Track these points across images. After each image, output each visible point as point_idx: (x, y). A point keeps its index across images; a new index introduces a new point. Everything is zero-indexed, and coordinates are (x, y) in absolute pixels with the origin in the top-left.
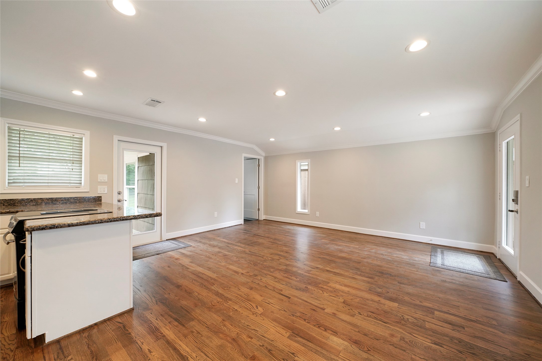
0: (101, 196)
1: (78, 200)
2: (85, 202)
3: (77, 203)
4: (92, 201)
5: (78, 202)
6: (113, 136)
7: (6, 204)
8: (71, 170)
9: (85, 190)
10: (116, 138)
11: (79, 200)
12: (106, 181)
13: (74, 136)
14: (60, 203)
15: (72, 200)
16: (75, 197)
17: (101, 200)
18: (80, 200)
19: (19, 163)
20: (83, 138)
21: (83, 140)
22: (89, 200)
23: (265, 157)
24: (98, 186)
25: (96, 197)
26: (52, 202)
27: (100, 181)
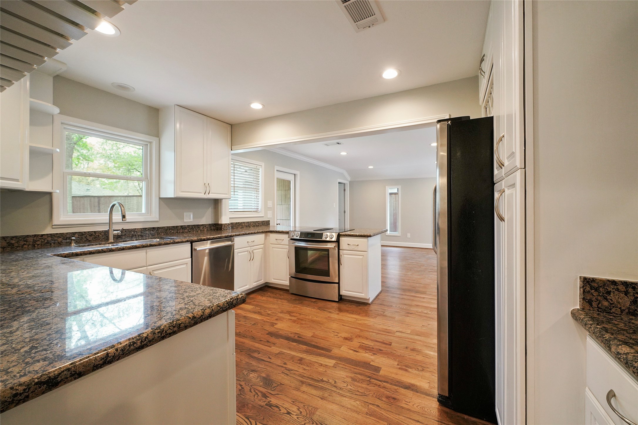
3: (259, 226)
6: (274, 166)
8: (255, 198)
9: (262, 215)
10: (277, 168)
12: (271, 207)
13: (257, 168)
15: (257, 224)
16: (258, 221)
17: (269, 224)
18: (260, 224)
19: (234, 192)
20: (260, 169)
21: (260, 171)
22: (264, 224)
23: (350, 182)
24: (268, 212)
25: (267, 221)
26: (249, 225)
27: (268, 207)
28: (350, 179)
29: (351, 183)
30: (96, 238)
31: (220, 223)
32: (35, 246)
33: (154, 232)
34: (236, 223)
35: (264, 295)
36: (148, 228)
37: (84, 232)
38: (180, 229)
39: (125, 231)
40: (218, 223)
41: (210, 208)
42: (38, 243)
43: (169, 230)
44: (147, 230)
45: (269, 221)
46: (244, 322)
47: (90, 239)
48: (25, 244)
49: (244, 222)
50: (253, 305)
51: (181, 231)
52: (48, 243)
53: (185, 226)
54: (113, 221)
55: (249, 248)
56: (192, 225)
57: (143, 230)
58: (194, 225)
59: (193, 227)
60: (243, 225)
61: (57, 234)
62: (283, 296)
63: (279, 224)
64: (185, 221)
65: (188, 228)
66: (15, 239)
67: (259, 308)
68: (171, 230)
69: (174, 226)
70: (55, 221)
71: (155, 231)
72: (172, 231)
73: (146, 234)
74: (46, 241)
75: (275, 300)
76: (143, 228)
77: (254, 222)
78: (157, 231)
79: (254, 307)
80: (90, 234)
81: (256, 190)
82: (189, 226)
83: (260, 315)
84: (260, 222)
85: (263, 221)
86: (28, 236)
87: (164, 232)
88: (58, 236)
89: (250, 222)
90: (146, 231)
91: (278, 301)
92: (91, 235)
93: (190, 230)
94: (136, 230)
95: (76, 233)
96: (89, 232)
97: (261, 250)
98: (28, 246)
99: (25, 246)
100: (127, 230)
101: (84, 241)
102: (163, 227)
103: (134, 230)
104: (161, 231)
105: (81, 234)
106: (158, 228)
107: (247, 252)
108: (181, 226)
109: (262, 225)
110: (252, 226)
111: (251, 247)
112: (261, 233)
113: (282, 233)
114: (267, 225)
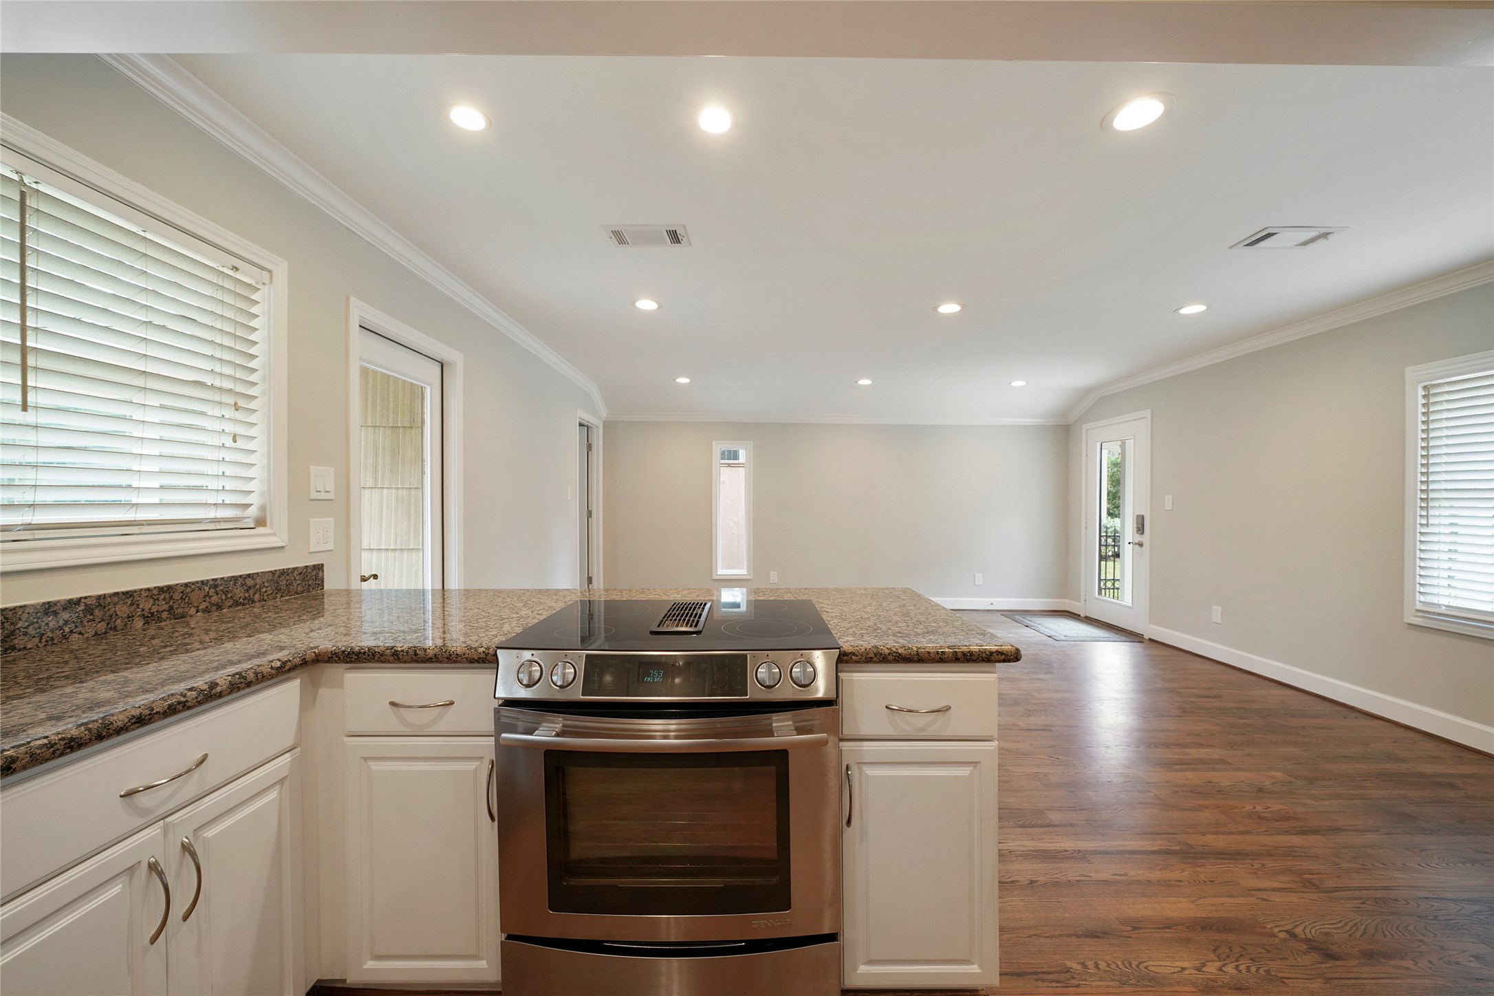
0: (323, 565)
4: (300, 589)
5: (257, 597)
6: (348, 298)
8: (229, 442)
9: (271, 538)
11: (260, 589)
12: (331, 495)
14: (197, 611)
16: (249, 575)
17: (321, 583)
18: (264, 590)
19: (25, 388)
20: (263, 289)
22: (289, 585)
23: (605, 423)
24: (311, 520)
25: (309, 570)
26: (171, 608)
27: (314, 496)
28: (605, 415)
29: (609, 426)
45: (320, 567)
49: (128, 594)
60: (123, 610)
63: (375, 577)
77: (214, 584)
84: (258, 581)
85: (283, 572)
89: (186, 585)
97: (274, 794)
109: (275, 592)
110: (203, 606)
111: (169, 819)
112: (272, 677)
113: (441, 662)
114: (302, 592)
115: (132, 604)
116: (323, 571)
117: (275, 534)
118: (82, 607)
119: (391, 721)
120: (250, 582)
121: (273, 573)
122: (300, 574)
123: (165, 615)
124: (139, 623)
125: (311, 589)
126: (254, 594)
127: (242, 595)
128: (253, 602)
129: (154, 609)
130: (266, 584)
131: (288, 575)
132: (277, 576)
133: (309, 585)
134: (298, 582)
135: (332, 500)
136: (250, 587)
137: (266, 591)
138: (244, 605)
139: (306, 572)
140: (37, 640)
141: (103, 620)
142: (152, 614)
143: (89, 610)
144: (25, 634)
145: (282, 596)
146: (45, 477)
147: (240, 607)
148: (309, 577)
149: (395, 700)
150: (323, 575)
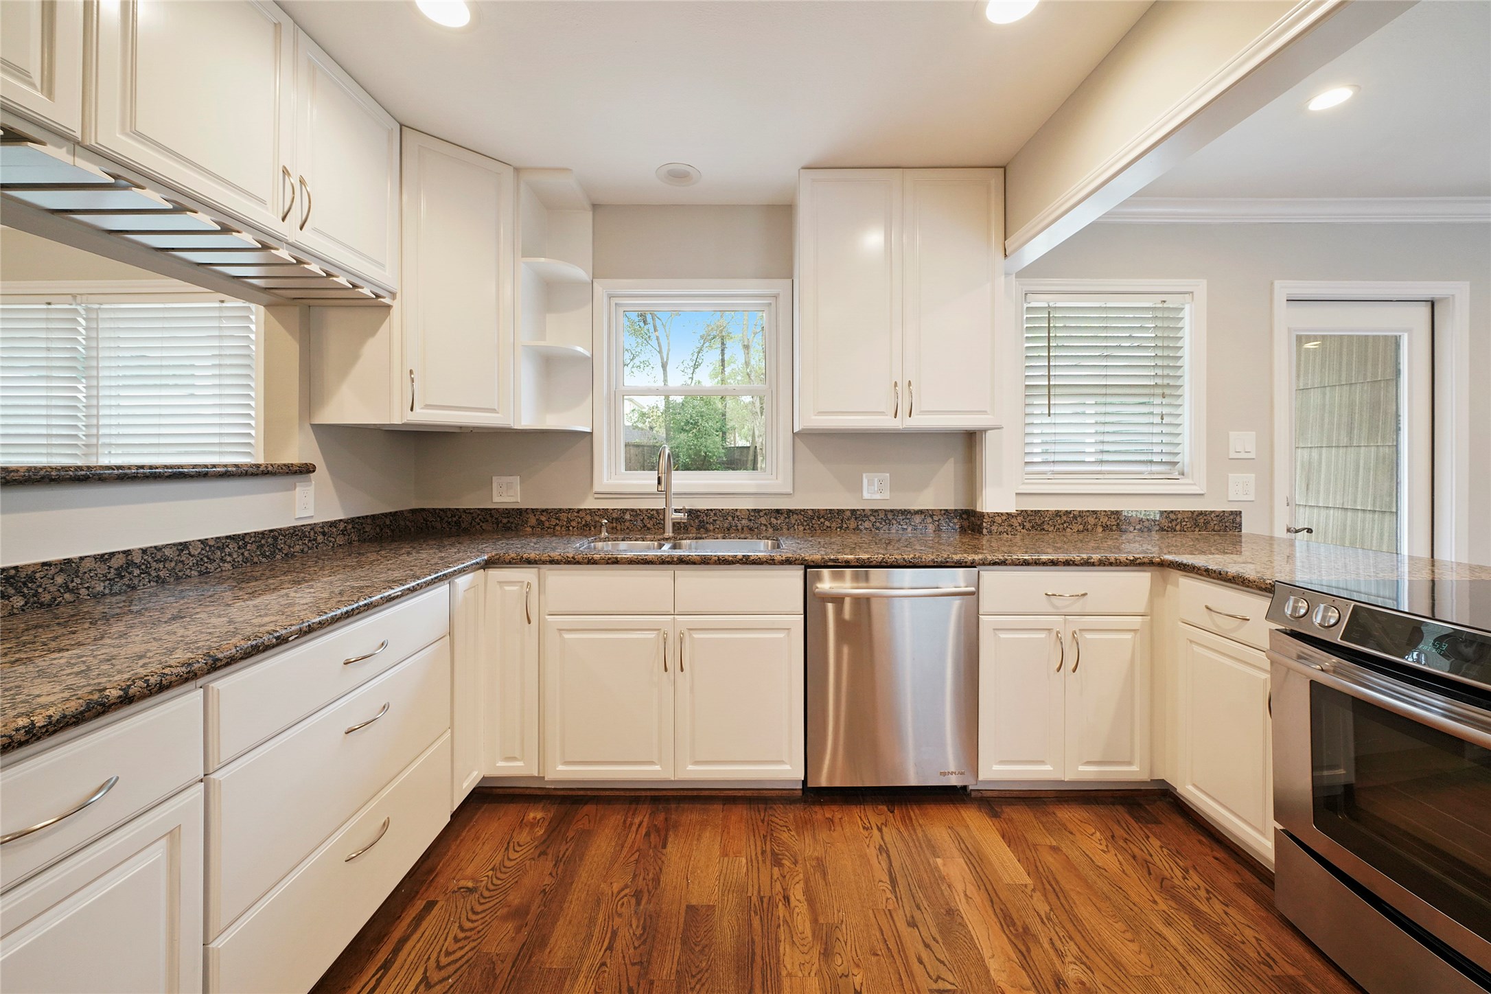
0: (1240, 512)
1: (1179, 520)
2: (1197, 529)
5: (1178, 527)
6: (1272, 285)
7: (1028, 525)
8: (1157, 420)
9: (1197, 487)
10: (1284, 288)
11: (1181, 522)
12: (1252, 455)
13: (1163, 305)
14: (1135, 529)
15: (1164, 522)
16: (1172, 512)
17: (1239, 527)
18: (1184, 523)
19: (1049, 406)
20: (1187, 307)
21: (1186, 313)
22: (1206, 523)
24: (1230, 475)
25: (1226, 515)
26: (1118, 524)
27: (1233, 455)
30: (659, 523)
31: (980, 510)
32: (569, 530)
33: (779, 522)
34: (1058, 514)
35: (1126, 840)
36: (765, 510)
37: (640, 509)
38: (848, 519)
39: (715, 514)
40: (974, 509)
41: (952, 460)
42: (574, 524)
43: (819, 518)
44: (761, 514)
45: (1237, 514)
46: (921, 947)
47: (649, 525)
48: (557, 525)
50: (1034, 868)
51: (853, 524)
52: (586, 525)
53: (864, 510)
54: (673, 490)
55: (1060, 618)
56: (885, 511)
57: (753, 514)
58: (892, 511)
59: (890, 517)
60: (1092, 520)
61: (599, 509)
62: (1219, 907)
63: (1310, 531)
64: (866, 495)
65: (872, 518)
66: (545, 513)
67: (1043, 908)
68: (822, 520)
69: (831, 510)
70: (597, 487)
71: (782, 518)
72: (827, 523)
73: (761, 524)
74: (583, 523)
75: (1162, 906)
76: (752, 510)
78: (786, 518)
79: (1028, 881)
80: (649, 515)
81: (1159, 391)
82: (876, 511)
83: (1014, 956)
84: (1180, 516)
85: (1202, 513)
86: (560, 509)
87: (805, 524)
88: (601, 515)
89: (1128, 513)
90: (761, 517)
91: (1168, 923)
92: (651, 518)
93: (878, 524)
94: (738, 513)
95: (627, 510)
96: (647, 510)
97: (1129, 636)
98: (561, 527)
99: (557, 528)
100: (718, 511)
101: (640, 528)
102: (801, 510)
103: (733, 513)
104: (796, 520)
105: (635, 513)
106: (789, 511)
107: (1046, 632)
108: (853, 511)
109: (1194, 526)
110: (1138, 527)
111: (1067, 617)
112: (1126, 565)
113: (1238, 584)
114: (1219, 531)
115: (1096, 518)
116: (1241, 517)
117: (1195, 484)
118: (1072, 516)
119: (1204, 619)
120: (1173, 516)
121: (1193, 512)
122: (1217, 516)
123: (1114, 528)
124: (1100, 529)
125: (1228, 530)
126: (1176, 526)
127: (1166, 524)
128: (1175, 530)
129: (1108, 523)
130: (1186, 520)
131: (1206, 515)
132: (1195, 515)
133: (1226, 526)
134: (1215, 522)
135: (1254, 459)
136: (1173, 520)
137: (1186, 525)
138: (1167, 531)
139: (1223, 515)
140: (1053, 528)
141: (1081, 524)
142: (1107, 526)
143: (1075, 517)
144: (1048, 524)
145: (1199, 531)
146: (1059, 448)
147: (1165, 533)
148: (1226, 520)
149: (1210, 606)
150: (1241, 520)
